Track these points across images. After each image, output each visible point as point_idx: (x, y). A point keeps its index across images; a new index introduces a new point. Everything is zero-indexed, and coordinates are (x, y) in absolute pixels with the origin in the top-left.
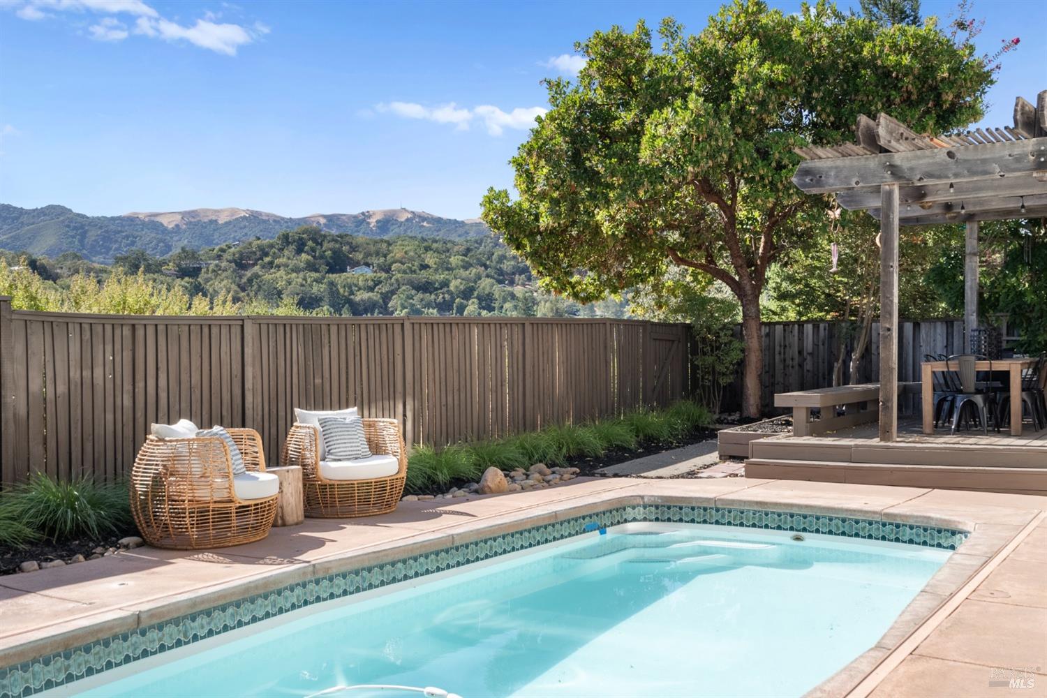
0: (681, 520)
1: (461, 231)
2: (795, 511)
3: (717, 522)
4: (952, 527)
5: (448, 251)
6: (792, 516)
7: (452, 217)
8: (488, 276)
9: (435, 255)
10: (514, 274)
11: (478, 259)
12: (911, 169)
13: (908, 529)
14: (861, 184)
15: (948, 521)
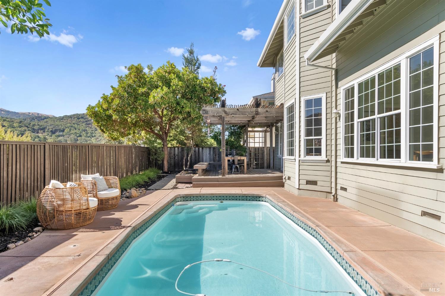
0: (190, 200)
1: (17, 115)
2: (221, 195)
3: (200, 200)
4: (260, 196)
5: (13, 122)
6: (220, 197)
7: (13, 111)
8: (29, 130)
9: (8, 122)
10: (38, 130)
11: (25, 125)
12: (229, 112)
13: (249, 197)
14: (217, 115)
15: (258, 195)
